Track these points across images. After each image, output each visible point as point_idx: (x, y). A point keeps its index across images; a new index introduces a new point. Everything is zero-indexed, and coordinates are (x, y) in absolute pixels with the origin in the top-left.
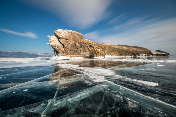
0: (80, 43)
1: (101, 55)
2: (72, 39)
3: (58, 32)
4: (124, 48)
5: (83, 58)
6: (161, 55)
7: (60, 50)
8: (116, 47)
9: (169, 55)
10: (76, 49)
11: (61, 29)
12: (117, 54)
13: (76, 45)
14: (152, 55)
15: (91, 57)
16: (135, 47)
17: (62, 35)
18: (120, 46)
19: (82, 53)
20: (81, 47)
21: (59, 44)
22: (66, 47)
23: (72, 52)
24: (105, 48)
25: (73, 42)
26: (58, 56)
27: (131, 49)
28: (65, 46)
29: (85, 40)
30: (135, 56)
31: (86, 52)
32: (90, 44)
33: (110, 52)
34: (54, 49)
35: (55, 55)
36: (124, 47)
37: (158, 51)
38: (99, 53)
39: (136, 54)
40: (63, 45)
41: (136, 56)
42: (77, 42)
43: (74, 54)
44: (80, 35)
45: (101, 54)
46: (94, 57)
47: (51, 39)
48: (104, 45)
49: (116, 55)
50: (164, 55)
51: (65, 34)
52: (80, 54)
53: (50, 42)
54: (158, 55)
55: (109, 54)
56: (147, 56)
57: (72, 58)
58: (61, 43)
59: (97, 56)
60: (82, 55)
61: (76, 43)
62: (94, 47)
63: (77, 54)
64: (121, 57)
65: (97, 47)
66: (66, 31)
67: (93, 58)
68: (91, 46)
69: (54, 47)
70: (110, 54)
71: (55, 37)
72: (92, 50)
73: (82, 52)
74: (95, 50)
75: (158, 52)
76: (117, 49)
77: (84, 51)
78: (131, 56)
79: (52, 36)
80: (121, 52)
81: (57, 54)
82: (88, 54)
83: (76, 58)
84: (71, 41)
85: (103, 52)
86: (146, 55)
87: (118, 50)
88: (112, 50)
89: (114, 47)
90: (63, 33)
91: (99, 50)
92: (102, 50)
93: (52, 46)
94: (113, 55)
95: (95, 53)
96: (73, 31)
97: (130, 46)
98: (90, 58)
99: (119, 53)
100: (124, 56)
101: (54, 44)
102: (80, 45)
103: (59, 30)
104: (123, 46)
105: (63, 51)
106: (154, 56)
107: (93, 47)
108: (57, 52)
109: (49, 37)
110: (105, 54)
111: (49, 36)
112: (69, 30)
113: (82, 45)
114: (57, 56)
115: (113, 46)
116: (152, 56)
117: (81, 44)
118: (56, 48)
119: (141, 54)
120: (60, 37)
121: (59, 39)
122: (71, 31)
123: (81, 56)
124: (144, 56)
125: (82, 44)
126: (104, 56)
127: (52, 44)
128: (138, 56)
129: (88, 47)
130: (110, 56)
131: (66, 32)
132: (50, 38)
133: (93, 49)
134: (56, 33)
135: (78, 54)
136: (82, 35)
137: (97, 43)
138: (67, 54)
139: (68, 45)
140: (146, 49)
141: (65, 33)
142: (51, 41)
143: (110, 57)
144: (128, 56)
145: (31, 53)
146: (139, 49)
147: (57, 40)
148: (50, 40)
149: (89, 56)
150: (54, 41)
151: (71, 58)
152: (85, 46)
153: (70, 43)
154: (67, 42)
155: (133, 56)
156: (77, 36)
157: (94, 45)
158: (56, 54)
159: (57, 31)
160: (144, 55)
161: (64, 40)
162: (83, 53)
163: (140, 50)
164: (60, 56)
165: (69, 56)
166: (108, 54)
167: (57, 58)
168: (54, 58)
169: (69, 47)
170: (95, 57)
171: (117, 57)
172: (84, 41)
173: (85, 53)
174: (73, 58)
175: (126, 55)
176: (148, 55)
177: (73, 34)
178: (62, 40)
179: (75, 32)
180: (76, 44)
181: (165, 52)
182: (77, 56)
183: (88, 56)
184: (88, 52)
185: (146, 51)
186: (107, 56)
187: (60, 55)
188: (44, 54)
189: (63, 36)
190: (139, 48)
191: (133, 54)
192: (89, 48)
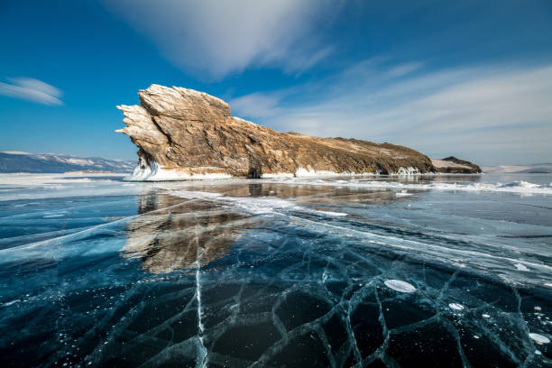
0: (219, 132)
1: (284, 168)
2: (194, 117)
3: (150, 95)
4: (355, 148)
5: (230, 176)
6: (459, 170)
7: (157, 150)
8: (331, 145)
9: (480, 171)
10: (206, 150)
11: (159, 86)
12: (332, 167)
13: (208, 138)
14: (433, 170)
15: (254, 173)
16: (386, 146)
17: (162, 103)
18: (342, 143)
19: (227, 161)
20: (223, 143)
21: (156, 133)
22: (176, 142)
23: (195, 158)
24: (296, 148)
25: (199, 126)
26: (154, 169)
27: (373, 153)
28: (175, 138)
29: (237, 122)
30: (385, 172)
31: (237, 158)
32: (251, 135)
33: (311, 159)
34: (140, 146)
35: (143, 167)
36: (354, 146)
37: (451, 159)
38: (276, 161)
39: (387, 167)
40: (168, 136)
41: (387, 173)
42: (212, 126)
43: (201, 163)
44: (219, 106)
45: (282, 166)
46: (261, 173)
47: (130, 115)
48: (293, 136)
49: (329, 169)
50: (466, 171)
51: (172, 101)
52: (220, 166)
53: (127, 125)
54: (449, 170)
55: (309, 166)
56: (420, 174)
57: (196, 176)
58: (160, 129)
59: (271, 172)
60: (226, 168)
61: (208, 129)
62: (264, 144)
63: (210, 163)
64: (345, 174)
65: (271, 143)
66: (177, 92)
67: (259, 178)
68: (252, 141)
69: (139, 141)
70: (313, 165)
71: (143, 111)
72: (258, 153)
73: (225, 158)
74: (267, 152)
75: (452, 162)
76: (334, 150)
77: (232, 157)
78: (372, 174)
79: (131, 108)
80: (343, 160)
81: (148, 164)
82: (244, 164)
83: (208, 176)
84: (193, 123)
85: (291, 161)
86: (417, 170)
87: (337, 153)
88: (317, 153)
89: (324, 143)
90: (166, 96)
91: (279, 153)
92: (286, 152)
93: (133, 139)
94: (321, 169)
95: (267, 162)
96: (199, 93)
97: (373, 142)
98: (250, 176)
99: (339, 163)
100: (353, 174)
101: (140, 131)
102: (222, 136)
103: (155, 88)
104: (353, 141)
105: (169, 155)
106: (437, 174)
107: (260, 145)
108: (148, 156)
109: (123, 111)
110: (297, 166)
111: (123, 107)
112: (184, 90)
113: (225, 138)
114: (148, 170)
115: (322, 140)
116: (431, 174)
117: (224, 132)
118: (147, 144)
119: (401, 169)
120: (160, 109)
121: (156, 118)
122: (193, 92)
123: (222, 172)
124: (408, 173)
125: (227, 134)
126: (293, 172)
127: (131, 130)
128: (392, 174)
129: (244, 143)
130: (312, 171)
131: (178, 95)
132: (125, 113)
133: (259, 149)
134: (146, 97)
135: (215, 165)
136: (226, 104)
137: (271, 132)
138: (181, 163)
139: (182, 136)
140: (417, 154)
141: (173, 97)
142: (130, 122)
143: (312, 173)
144: (366, 174)
145: (43, 157)
146: (397, 153)
147: (149, 120)
148: (125, 120)
149: (246, 170)
150: (138, 121)
151: (191, 178)
152: (237, 141)
153: (190, 129)
154: (180, 127)
155: (378, 174)
156: (211, 110)
157: (264, 137)
158: (144, 162)
159: (148, 90)
160: (411, 169)
161: (169, 119)
162: (230, 162)
163: (399, 156)
164: (159, 169)
165: (188, 169)
166: (305, 167)
167: (149, 175)
168: (140, 174)
169: (187, 143)
170: (264, 175)
171: (332, 174)
172: (233, 124)
173: (234, 162)
174: (200, 176)
175: (358, 170)
176: (421, 172)
177: (199, 100)
178: (164, 122)
179: (205, 94)
180: (208, 133)
181: (469, 164)
182: (210, 171)
183: (243, 170)
184: (245, 159)
185: (417, 158)
186: (301, 172)
187: (160, 166)
188: (92, 162)
189: (169, 107)
190: (398, 148)
191: (379, 166)
192: (247, 146)
